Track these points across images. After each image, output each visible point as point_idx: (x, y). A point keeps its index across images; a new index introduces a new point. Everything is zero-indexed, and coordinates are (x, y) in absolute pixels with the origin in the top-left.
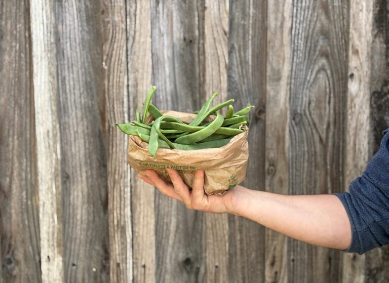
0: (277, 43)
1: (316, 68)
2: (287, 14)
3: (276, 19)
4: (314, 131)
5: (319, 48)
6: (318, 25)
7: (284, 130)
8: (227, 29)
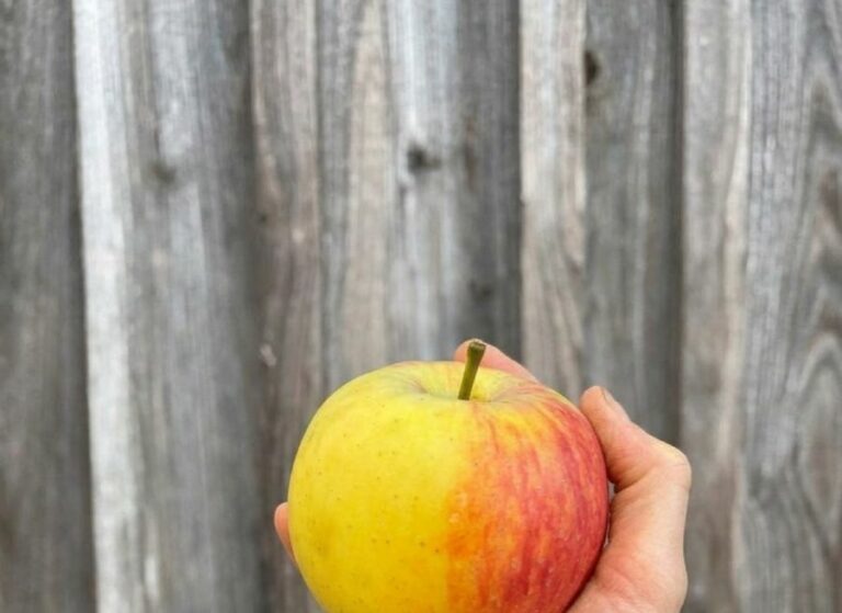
0: (709, 293)
1: (811, 360)
2: (734, 219)
3: (706, 230)
4: (808, 527)
5: (817, 307)
6: (816, 248)
7: (728, 525)
8: (579, 257)
